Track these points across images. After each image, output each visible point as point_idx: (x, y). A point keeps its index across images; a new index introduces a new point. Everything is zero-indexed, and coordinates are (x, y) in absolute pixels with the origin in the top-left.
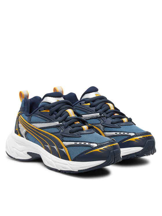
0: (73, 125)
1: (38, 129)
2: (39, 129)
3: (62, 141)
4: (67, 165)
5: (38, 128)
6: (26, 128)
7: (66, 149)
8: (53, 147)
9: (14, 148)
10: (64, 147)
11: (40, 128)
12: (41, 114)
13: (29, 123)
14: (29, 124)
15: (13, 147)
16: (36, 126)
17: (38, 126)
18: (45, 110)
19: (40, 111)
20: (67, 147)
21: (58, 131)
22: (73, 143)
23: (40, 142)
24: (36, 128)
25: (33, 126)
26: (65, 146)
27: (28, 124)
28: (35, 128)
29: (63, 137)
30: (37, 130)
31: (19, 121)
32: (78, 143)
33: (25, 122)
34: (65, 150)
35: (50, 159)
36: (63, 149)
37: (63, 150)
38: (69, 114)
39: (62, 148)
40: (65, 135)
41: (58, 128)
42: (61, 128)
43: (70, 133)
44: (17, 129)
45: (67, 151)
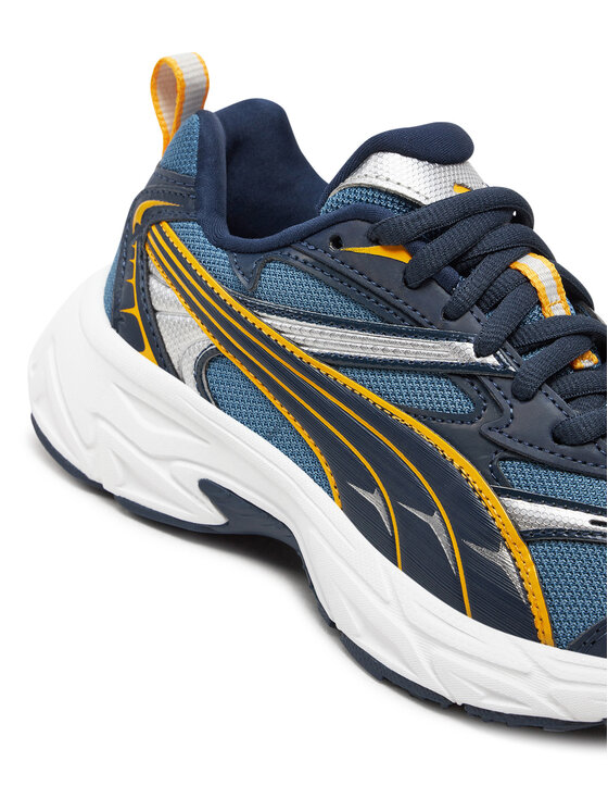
0: (569, 381)
1: (308, 358)
2: (316, 364)
3: (500, 493)
5: (315, 355)
6: (211, 328)
7: (524, 554)
8: (420, 515)
9: (103, 425)
10: (511, 535)
11: (322, 358)
12: (345, 269)
13: (241, 302)
14: (245, 312)
15: (96, 415)
16: (300, 339)
17: (312, 339)
18: (376, 242)
19: (337, 242)
20: (535, 537)
21: (461, 405)
22: (580, 520)
23: (316, 450)
24: (298, 353)
25: (274, 336)
26: (523, 535)
27: (237, 307)
28: (290, 348)
29: (504, 459)
31: (152, 257)
33: (210, 291)
34: (518, 563)
35: (387, 603)
36: (504, 550)
37: (500, 557)
38: (541, 295)
39: (493, 539)
40: (519, 448)
41: (465, 383)
42: (486, 390)
43: (557, 440)
44: (135, 311)
45: (533, 569)
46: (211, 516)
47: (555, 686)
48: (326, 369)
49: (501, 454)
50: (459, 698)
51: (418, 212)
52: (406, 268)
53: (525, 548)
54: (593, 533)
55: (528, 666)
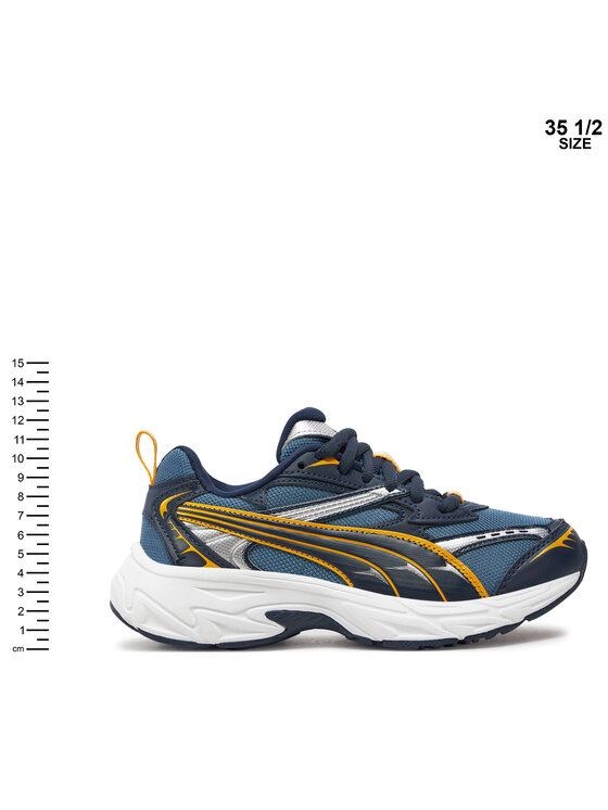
1: (309, 524)
2: (314, 525)
3: (433, 542)
4: (486, 611)
5: (312, 521)
6: (249, 533)
7: (458, 562)
8: (400, 568)
9: (198, 611)
10: (448, 557)
11: (318, 521)
12: (311, 476)
13: (261, 513)
14: (265, 517)
16: (303, 517)
17: (306, 515)
18: (321, 459)
19: (301, 466)
20: (458, 554)
22: (473, 539)
23: (329, 566)
24: (303, 523)
25: (287, 521)
26: (453, 554)
27: (260, 516)
28: (298, 522)
29: (427, 528)
30: (304, 529)
31: (188, 521)
32: (488, 536)
34: (457, 567)
36: (448, 565)
37: (449, 568)
39: (443, 562)
40: (431, 520)
41: (388, 506)
42: (399, 504)
43: (443, 512)
44: (192, 549)
45: (464, 567)
46: (276, 629)
47: (501, 611)
48: (319, 526)
49: (423, 527)
50: (461, 637)
51: (332, 441)
52: (339, 467)
53: (457, 560)
54: (495, 539)
55: (485, 608)
